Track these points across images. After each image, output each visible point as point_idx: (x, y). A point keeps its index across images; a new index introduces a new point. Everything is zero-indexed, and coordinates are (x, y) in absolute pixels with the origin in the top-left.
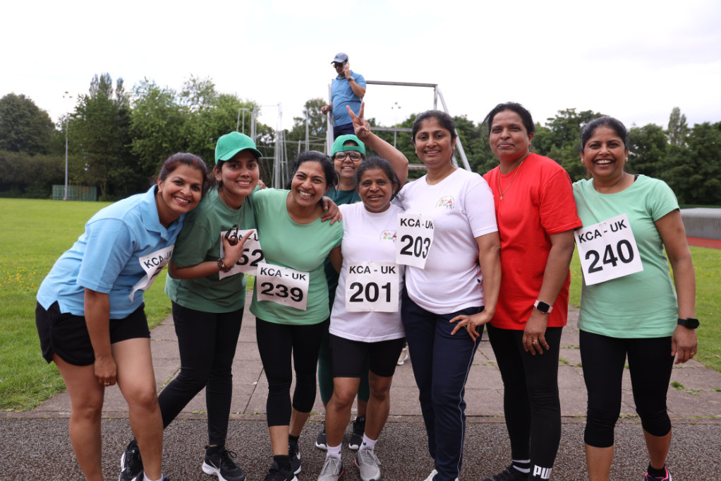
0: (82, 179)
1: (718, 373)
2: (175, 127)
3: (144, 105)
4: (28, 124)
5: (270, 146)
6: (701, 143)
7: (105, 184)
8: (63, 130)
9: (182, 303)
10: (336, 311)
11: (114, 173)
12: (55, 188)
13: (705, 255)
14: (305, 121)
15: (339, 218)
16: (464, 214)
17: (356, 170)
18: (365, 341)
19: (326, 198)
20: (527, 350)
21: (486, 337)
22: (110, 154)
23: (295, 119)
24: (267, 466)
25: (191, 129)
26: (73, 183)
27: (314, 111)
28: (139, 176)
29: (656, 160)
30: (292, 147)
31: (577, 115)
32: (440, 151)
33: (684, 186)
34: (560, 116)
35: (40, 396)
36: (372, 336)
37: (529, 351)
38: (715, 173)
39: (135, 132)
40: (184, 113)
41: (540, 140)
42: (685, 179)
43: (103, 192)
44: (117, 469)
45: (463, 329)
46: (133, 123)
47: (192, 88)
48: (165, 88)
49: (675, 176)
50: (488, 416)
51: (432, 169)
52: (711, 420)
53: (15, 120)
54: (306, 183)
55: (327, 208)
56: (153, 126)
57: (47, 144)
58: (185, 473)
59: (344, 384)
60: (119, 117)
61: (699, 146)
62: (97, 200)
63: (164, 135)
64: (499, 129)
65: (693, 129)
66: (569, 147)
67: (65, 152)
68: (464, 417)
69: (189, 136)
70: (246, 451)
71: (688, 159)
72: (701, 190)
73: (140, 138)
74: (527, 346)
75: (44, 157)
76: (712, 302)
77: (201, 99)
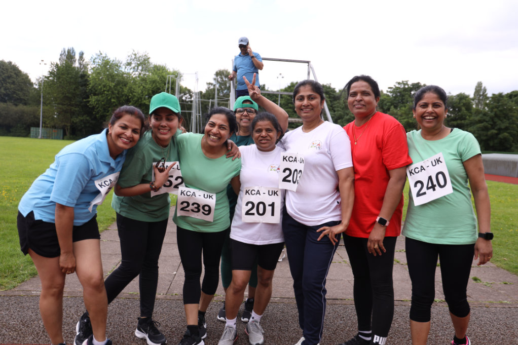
0: (52, 124)
1: (505, 271)
2: (121, 88)
3: (98, 71)
4: (13, 83)
5: (189, 103)
6: (497, 107)
7: (69, 127)
8: (39, 88)
9: (123, 214)
10: (235, 222)
11: (76, 120)
12: (33, 129)
13: (498, 187)
14: (214, 86)
15: (239, 156)
16: (329, 154)
17: (251, 121)
18: (255, 244)
19: (230, 141)
20: (370, 253)
21: (342, 243)
22: (73, 106)
23: (207, 84)
24: (182, 332)
25: (132, 89)
26: (45, 126)
27: (222, 78)
28: (94, 122)
29: (465, 119)
30: (205, 104)
31: (410, 86)
32: (312, 109)
33: (484, 138)
34: (397, 86)
35: (18, 279)
36: (261, 240)
37: (372, 253)
38: (506, 129)
39: (92, 91)
40: (127, 77)
41: (383, 103)
42: (485, 133)
43: (68, 133)
44: (73, 333)
45: (326, 236)
46: (90, 84)
47: (134, 60)
48: (115, 59)
49: (478, 131)
50: (341, 299)
51: (307, 122)
52: (500, 304)
53: (4, 80)
54: (215, 130)
55: (230, 148)
56: (104, 86)
57: (27, 97)
58: (123, 336)
59: (240, 275)
60: (80, 80)
61: (495, 110)
62: (63, 139)
63: (113, 93)
64: (355, 94)
65: (492, 98)
66: (403, 108)
67: (40, 104)
68: (325, 300)
69: (131, 94)
70: (167, 322)
71: (487, 119)
72: (496, 141)
73: (95, 94)
74: (371, 249)
75: (25, 107)
76: (502, 221)
77: (140, 68)
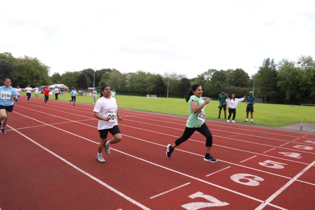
0: (258, 96)
2: (295, 76)
3: (282, 68)
7: (266, 97)
8: (253, 79)
11: (269, 93)
22: (268, 87)
25: (301, 76)
28: (279, 94)
39: (279, 78)
40: (298, 70)
43: (265, 100)
46: (278, 75)
47: (302, 60)
53: (238, 77)
57: (247, 84)
60: (272, 73)
62: (263, 103)
63: (290, 79)
67: (253, 87)
69: (300, 79)
73: (280, 80)
75: (246, 88)
77: (306, 64)
